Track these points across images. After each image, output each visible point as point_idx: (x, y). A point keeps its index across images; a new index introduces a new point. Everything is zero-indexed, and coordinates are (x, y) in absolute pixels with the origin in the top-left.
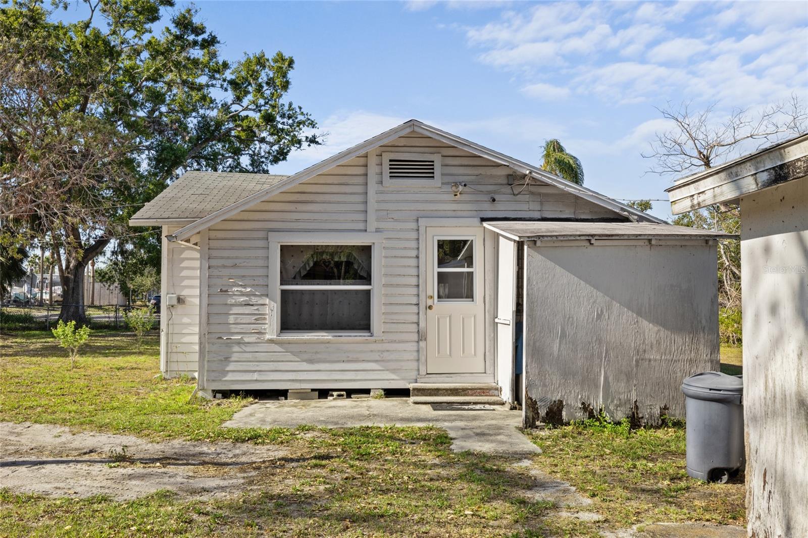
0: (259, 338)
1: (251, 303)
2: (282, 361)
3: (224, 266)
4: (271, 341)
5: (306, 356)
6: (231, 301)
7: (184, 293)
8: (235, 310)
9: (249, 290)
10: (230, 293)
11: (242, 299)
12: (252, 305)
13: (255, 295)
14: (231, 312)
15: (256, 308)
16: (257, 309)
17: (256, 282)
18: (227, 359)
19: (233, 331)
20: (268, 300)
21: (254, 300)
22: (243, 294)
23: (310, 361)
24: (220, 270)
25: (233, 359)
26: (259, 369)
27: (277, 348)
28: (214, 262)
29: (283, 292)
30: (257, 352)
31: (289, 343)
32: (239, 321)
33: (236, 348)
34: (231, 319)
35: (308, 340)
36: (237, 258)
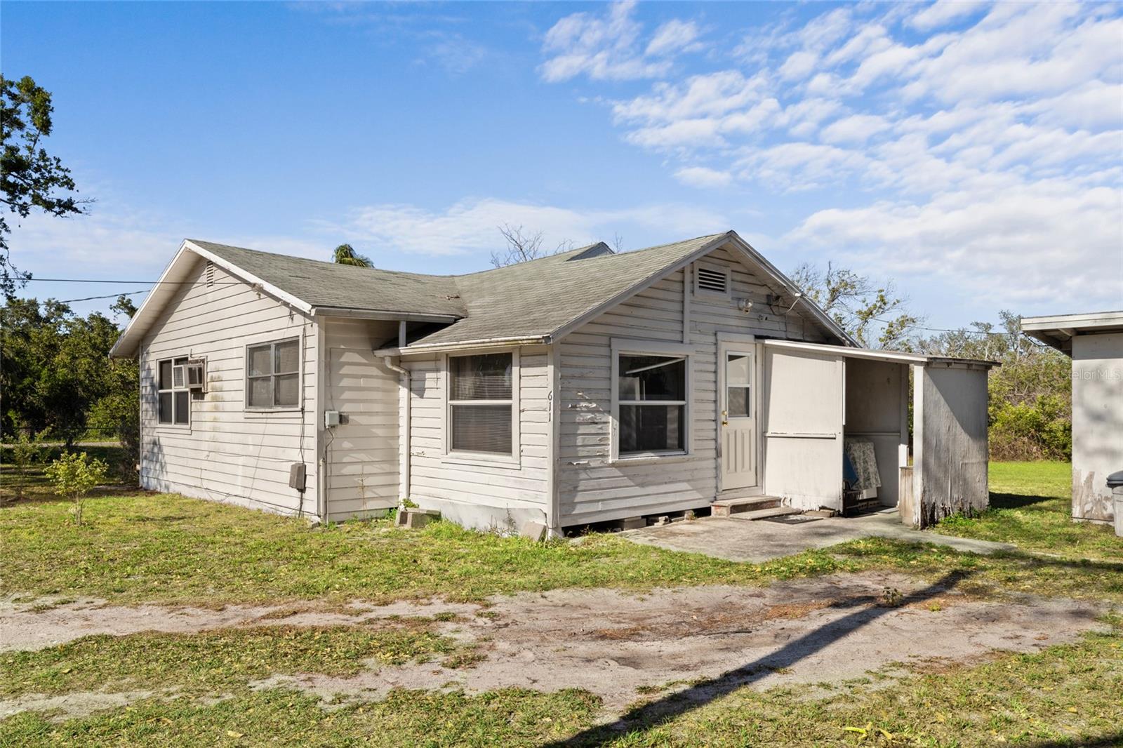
0: (603, 462)
1: (596, 421)
2: (620, 487)
3: (573, 377)
4: (613, 465)
5: (639, 480)
6: (579, 419)
7: (346, 408)
8: (582, 430)
9: (594, 405)
10: (578, 409)
11: (589, 416)
12: (596, 423)
13: (599, 412)
14: (579, 432)
15: (600, 426)
16: (601, 428)
17: (600, 397)
18: (575, 489)
19: (580, 454)
20: (611, 417)
21: (599, 417)
22: (590, 411)
23: (642, 485)
24: (570, 381)
25: (579, 489)
26: (603, 498)
27: (617, 472)
29: (622, 407)
30: (600, 478)
31: (626, 466)
32: (586, 443)
33: (583, 475)
34: (579, 441)
35: (645, 461)
36: (584, 367)
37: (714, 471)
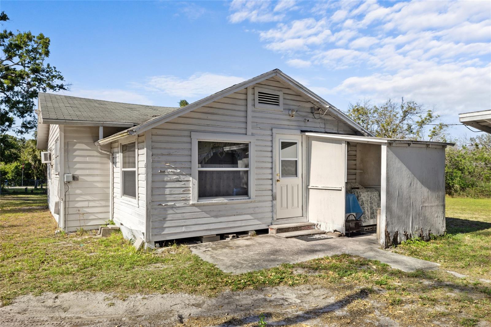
0: (185, 204)
1: (180, 180)
2: (200, 218)
3: (162, 155)
4: (193, 205)
5: (214, 214)
6: (166, 179)
8: (169, 185)
9: (179, 171)
10: (166, 173)
11: (175, 177)
12: (181, 181)
13: (182, 175)
14: (167, 186)
15: (183, 183)
16: (184, 184)
17: (183, 166)
18: (165, 219)
19: (168, 199)
20: (191, 178)
21: (182, 178)
22: (175, 174)
23: (216, 217)
24: (160, 157)
25: (167, 219)
26: (185, 224)
27: (197, 209)
28: (156, 151)
29: (200, 172)
30: (184, 213)
31: (204, 206)
32: (173, 192)
33: (170, 211)
34: (167, 191)
35: (215, 203)
36: (171, 149)
37: (271, 208)
